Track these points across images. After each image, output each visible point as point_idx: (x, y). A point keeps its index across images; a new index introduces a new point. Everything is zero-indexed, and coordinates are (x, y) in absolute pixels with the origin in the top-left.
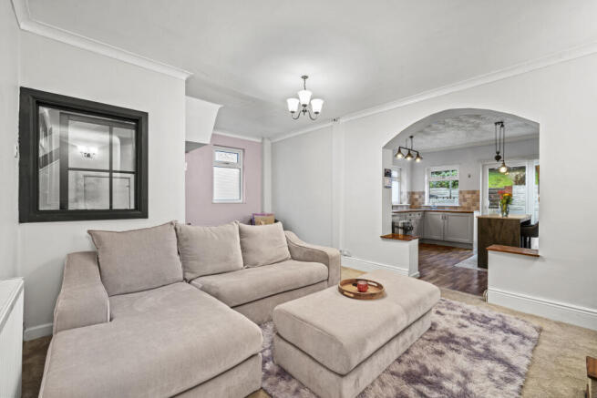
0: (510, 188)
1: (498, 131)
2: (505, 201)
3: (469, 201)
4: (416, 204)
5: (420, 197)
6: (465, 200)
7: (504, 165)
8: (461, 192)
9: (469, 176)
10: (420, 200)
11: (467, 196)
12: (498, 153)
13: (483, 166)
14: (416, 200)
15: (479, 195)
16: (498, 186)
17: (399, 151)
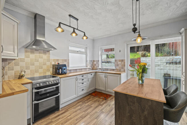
0: (140, 58)
1: (134, 5)
2: (141, 71)
3: (120, 66)
4: (95, 67)
5: (97, 63)
6: (118, 65)
7: (139, 36)
8: (116, 61)
9: (120, 51)
10: (97, 65)
11: (119, 63)
12: (134, 25)
13: (127, 45)
14: (95, 65)
15: (125, 62)
16: (135, 58)
17: (60, 26)
